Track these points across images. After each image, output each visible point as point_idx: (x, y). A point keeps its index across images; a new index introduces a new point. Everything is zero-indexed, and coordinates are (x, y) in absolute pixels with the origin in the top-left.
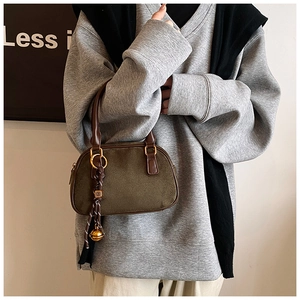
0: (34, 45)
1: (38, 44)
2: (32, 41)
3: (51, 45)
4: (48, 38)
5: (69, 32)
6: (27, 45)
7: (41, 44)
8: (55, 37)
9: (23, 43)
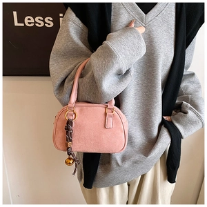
0: (37, 25)
1: (40, 24)
2: (35, 22)
3: (49, 24)
4: (46, 19)
5: (61, 15)
6: (32, 25)
7: (42, 24)
8: (51, 19)
9: (29, 23)
